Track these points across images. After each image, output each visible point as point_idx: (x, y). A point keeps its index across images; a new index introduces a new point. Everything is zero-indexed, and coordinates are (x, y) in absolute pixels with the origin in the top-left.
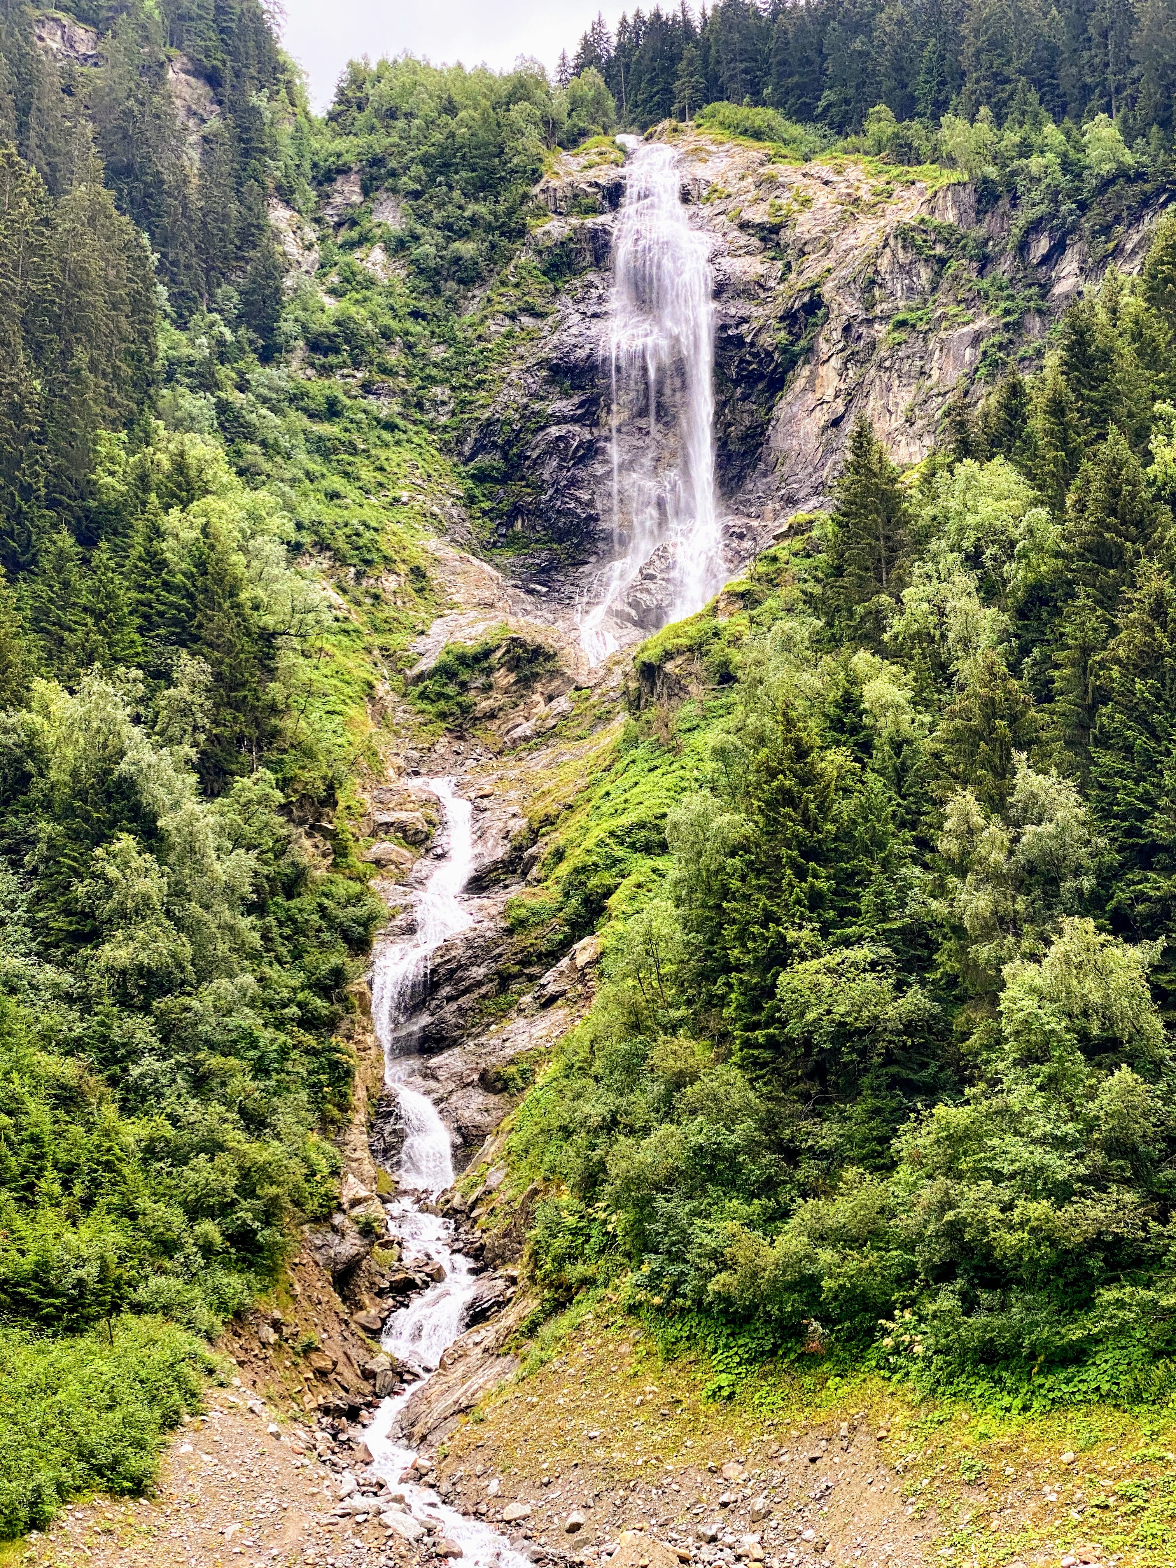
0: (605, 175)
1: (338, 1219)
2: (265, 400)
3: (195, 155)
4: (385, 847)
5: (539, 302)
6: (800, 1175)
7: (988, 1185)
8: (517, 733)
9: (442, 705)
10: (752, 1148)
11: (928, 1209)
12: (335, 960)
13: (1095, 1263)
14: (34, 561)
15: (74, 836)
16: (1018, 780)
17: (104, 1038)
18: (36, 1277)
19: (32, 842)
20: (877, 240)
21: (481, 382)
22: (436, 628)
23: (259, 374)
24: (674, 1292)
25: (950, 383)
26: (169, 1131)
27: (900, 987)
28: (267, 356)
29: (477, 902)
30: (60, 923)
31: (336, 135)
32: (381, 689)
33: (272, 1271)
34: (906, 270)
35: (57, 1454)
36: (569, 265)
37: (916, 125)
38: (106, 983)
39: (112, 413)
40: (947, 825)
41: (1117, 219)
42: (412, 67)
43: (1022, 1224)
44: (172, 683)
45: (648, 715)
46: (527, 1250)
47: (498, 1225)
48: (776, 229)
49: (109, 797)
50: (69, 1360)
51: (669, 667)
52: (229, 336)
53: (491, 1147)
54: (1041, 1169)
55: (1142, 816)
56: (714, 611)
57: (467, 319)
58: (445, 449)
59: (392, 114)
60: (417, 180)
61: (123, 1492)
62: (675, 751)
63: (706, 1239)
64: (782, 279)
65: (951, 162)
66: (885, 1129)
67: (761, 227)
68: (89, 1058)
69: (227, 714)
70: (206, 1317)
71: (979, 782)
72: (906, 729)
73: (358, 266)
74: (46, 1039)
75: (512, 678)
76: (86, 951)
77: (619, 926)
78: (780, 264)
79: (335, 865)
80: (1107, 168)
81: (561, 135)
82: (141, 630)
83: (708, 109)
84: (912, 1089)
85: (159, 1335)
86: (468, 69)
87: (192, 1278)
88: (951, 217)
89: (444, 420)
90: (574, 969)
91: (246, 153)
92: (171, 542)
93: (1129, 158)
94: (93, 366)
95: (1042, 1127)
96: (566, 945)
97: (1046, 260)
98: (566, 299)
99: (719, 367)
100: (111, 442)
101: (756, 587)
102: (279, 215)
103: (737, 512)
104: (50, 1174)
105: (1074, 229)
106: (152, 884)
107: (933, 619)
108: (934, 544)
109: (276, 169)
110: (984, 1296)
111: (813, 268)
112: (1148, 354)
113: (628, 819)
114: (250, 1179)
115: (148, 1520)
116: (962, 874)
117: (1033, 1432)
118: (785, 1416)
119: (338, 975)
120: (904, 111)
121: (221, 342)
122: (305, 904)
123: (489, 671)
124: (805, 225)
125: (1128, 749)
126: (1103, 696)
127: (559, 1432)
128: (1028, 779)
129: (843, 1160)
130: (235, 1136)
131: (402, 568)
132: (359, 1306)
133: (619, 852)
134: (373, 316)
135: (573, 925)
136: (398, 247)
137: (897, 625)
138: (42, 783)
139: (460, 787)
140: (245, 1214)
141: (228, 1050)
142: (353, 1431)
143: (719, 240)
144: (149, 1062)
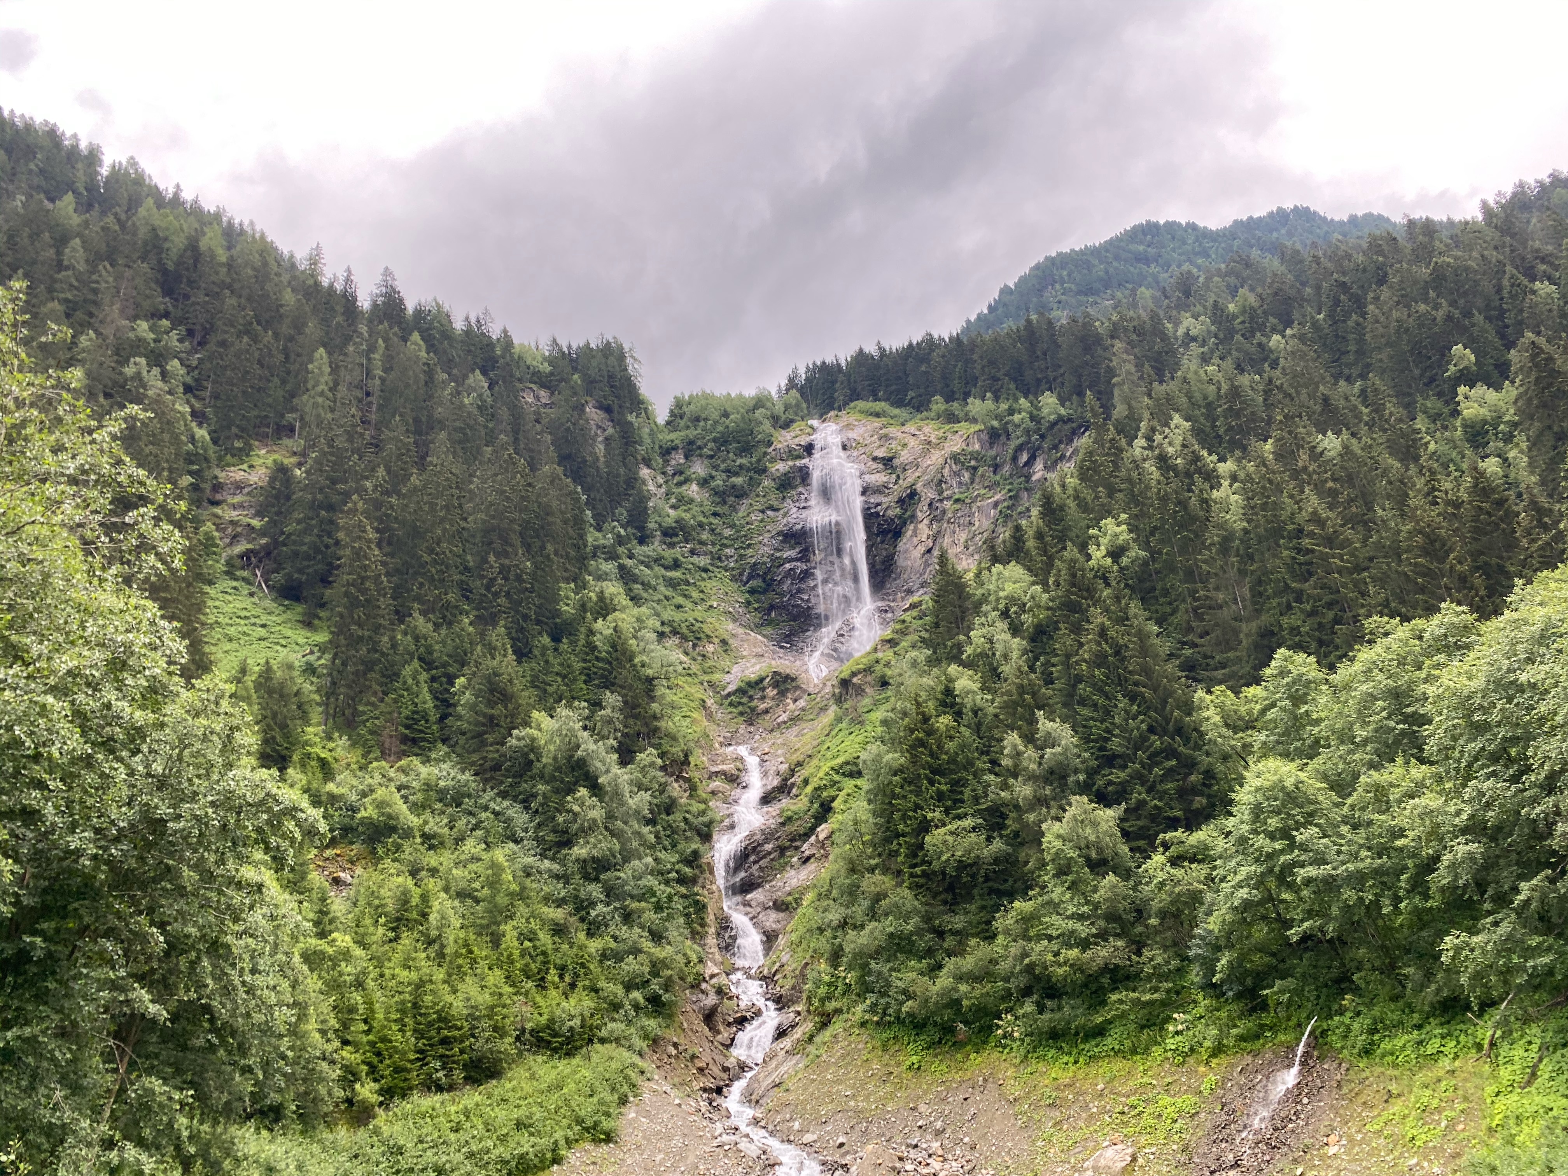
0: (804, 440)
1: (704, 986)
2: (642, 562)
3: (602, 447)
4: (716, 784)
5: (775, 504)
6: (946, 945)
7: (1045, 943)
8: (780, 720)
9: (740, 708)
10: (919, 932)
11: (1015, 959)
12: (694, 846)
13: (1105, 980)
14: (530, 652)
15: (556, 791)
16: (1040, 725)
17: (576, 897)
18: (548, 1027)
19: (534, 796)
20: (941, 461)
21: (749, 545)
22: (735, 669)
23: (639, 550)
24: (885, 1013)
25: (985, 527)
26: (613, 945)
27: (989, 839)
28: (642, 541)
29: (765, 809)
30: (551, 837)
31: (671, 431)
32: (709, 702)
33: (670, 1016)
34: (957, 474)
35: (565, 1122)
36: (789, 485)
37: (955, 404)
38: (576, 867)
39: (566, 575)
40: (1006, 752)
41: (1061, 442)
42: (706, 397)
43: (1065, 963)
44: (602, 708)
45: (846, 705)
46: (804, 996)
47: (789, 983)
48: (890, 459)
49: (573, 769)
50: (568, 1071)
51: (855, 680)
52: (623, 532)
53: (782, 941)
54: (1072, 932)
55: (1107, 740)
56: (875, 650)
57: (740, 514)
58: (734, 579)
59: (698, 419)
60: (711, 450)
61: (600, 1141)
62: (861, 723)
63: (899, 983)
64: (896, 483)
65: (975, 421)
66: (989, 917)
67: (883, 459)
68: (570, 908)
69: (631, 721)
70: (639, 1043)
71: (1019, 728)
72: (979, 703)
73: (685, 493)
74: (547, 899)
75: (775, 692)
76: (565, 851)
77: (840, 817)
78: (894, 476)
79: (691, 796)
80: (1053, 417)
81: (781, 423)
82: (585, 682)
83: (852, 405)
84: (1000, 894)
85: (614, 1054)
86: (733, 395)
87: (630, 1022)
88: (977, 447)
89: (732, 565)
90: (818, 841)
91: (627, 444)
92: (599, 636)
93: (1063, 411)
94: (556, 553)
95: (1071, 909)
96: (812, 830)
97: (1026, 464)
98: (789, 501)
99: (868, 528)
100: (566, 589)
101: (895, 636)
102: (645, 472)
103: (883, 599)
104: (553, 971)
105: (1039, 448)
106: (597, 813)
107: (987, 646)
108: (984, 608)
109: (642, 450)
110: (1049, 1003)
111: (911, 476)
112: (1083, 506)
113: (840, 760)
114: (656, 967)
115: (614, 1155)
116: (1016, 777)
117: (1081, 1074)
118: (949, 1077)
119: (696, 854)
120: (949, 398)
121: (619, 536)
122: (677, 817)
123: (763, 689)
124: (905, 456)
125: (1095, 705)
126: (1079, 679)
127: (829, 1094)
128: (1045, 725)
129: (968, 935)
130: (647, 945)
131: (716, 640)
132: (718, 1032)
133: (837, 778)
134: (694, 517)
135: (816, 818)
136: (704, 483)
137: (969, 650)
138: (538, 765)
139: (753, 750)
140: (655, 986)
141: (641, 898)
142: (720, 1100)
143: (863, 467)
144: (600, 908)
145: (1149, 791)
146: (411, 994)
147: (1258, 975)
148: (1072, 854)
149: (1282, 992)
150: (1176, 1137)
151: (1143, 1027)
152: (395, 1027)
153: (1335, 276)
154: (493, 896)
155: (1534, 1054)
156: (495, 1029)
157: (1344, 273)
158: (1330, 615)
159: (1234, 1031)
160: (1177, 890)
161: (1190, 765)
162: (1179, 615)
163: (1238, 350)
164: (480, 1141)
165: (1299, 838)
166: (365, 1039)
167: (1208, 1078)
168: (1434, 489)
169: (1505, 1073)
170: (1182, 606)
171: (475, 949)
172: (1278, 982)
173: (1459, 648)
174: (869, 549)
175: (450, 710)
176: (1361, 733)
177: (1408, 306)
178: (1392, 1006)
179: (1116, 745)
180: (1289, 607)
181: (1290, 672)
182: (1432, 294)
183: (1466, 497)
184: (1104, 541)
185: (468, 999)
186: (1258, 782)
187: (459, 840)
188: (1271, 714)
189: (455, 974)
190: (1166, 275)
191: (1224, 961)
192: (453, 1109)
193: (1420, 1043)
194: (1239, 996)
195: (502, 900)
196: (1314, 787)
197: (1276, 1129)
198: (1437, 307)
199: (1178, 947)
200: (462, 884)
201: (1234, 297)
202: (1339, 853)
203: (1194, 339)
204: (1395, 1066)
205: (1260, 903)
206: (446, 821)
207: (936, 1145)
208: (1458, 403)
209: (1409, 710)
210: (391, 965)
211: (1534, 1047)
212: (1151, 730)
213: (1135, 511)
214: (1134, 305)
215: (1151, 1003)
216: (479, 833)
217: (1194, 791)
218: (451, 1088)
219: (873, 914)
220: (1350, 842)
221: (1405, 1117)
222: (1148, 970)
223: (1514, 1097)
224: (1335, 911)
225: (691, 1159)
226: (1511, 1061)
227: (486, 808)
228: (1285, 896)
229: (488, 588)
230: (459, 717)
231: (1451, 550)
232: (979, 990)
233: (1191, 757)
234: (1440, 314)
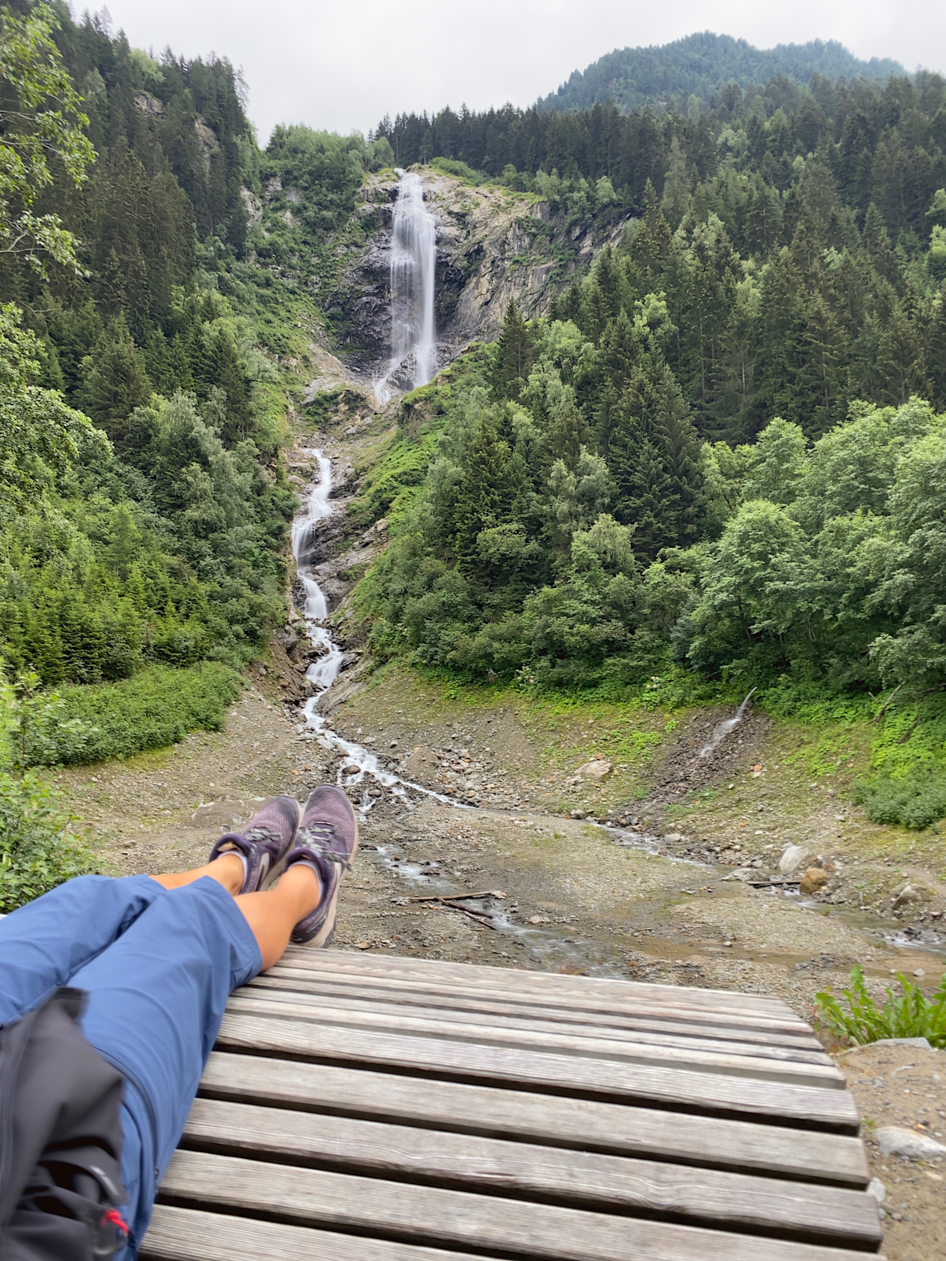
0: (390, 186)
1: (287, 627)
2: (238, 277)
3: (207, 163)
4: (294, 477)
5: (359, 241)
6: (484, 615)
7: (564, 618)
8: (349, 432)
9: (316, 417)
10: (464, 604)
11: (539, 628)
12: (279, 523)
13: (604, 649)
14: (144, 342)
15: (173, 463)
16: (582, 456)
17: (189, 549)
18: (168, 645)
19: (153, 465)
20: (507, 224)
21: (333, 275)
22: (314, 383)
23: (236, 265)
24: (432, 659)
25: (536, 289)
26: (219, 589)
27: (527, 541)
28: (240, 257)
29: (334, 502)
30: (167, 500)
31: (270, 159)
32: (291, 409)
33: (263, 646)
34: (519, 238)
35: (184, 714)
36: (373, 225)
37: (525, 174)
38: (189, 526)
39: (177, 278)
40: (552, 475)
41: (609, 223)
42: (304, 130)
43: (577, 634)
44: (207, 399)
45: (407, 427)
46: (368, 642)
47: (351, 633)
48: (464, 216)
49: (187, 447)
50: (184, 678)
51: (416, 406)
52: (223, 247)
53: (345, 602)
54: (585, 613)
55: (630, 474)
56: (436, 383)
57: (327, 246)
58: (317, 304)
59: (295, 151)
60: (306, 182)
61: (211, 729)
62: (420, 443)
63: (447, 638)
64: (466, 238)
65: (539, 192)
66: (519, 597)
67: (457, 214)
68: (183, 557)
69: (232, 414)
70: (238, 663)
71: (564, 457)
72: (532, 436)
73: (279, 219)
74: (164, 548)
75: (347, 408)
76: (179, 512)
77: (395, 515)
78: (465, 231)
79: (277, 482)
80: (606, 200)
81: (370, 166)
82: (193, 375)
83: (434, 160)
84: (530, 582)
85: (220, 669)
86: (329, 133)
87: (232, 648)
88: (539, 216)
89: (316, 291)
90: (376, 531)
91: (231, 164)
92: (206, 337)
93: (615, 197)
94: (169, 256)
95: (587, 596)
96: (373, 522)
97: (578, 238)
98: (371, 240)
99: (437, 275)
100: (177, 291)
101: (454, 373)
102: (245, 193)
103: (443, 341)
104: (170, 604)
105: (590, 226)
106: (207, 485)
107: (541, 389)
108: (542, 357)
109: (244, 172)
110: (559, 661)
111: (480, 233)
112: (633, 280)
113: (399, 470)
114: (254, 609)
115: (221, 741)
116: (556, 495)
117: (577, 712)
118: (478, 706)
119: (281, 529)
120: (520, 168)
121: (219, 250)
122: (265, 498)
123: (337, 404)
124: (477, 215)
125: (625, 446)
126: (615, 424)
127: (385, 711)
128: (585, 457)
129: (503, 609)
130: (247, 592)
131: (299, 356)
132: (296, 662)
133: (395, 484)
134: (286, 242)
135: (376, 514)
136: (297, 212)
137: (525, 391)
138: (156, 439)
139: (325, 454)
140: (252, 623)
141: (242, 556)
142: (298, 710)
143: (439, 219)
144: (208, 559)
145: (655, 517)
146: (58, 608)
147: (719, 654)
148: (595, 557)
149: (737, 668)
150: (643, 759)
151: (627, 684)
152: (47, 632)
153: (858, 111)
154: (122, 541)
155: (910, 723)
156: (128, 642)
157: (865, 110)
158: (813, 397)
159: (695, 692)
160: (668, 590)
161: (688, 500)
162: (694, 382)
163: (767, 165)
164: (118, 721)
165: (773, 560)
166: (22, 638)
167: (671, 723)
168: (911, 306)
169: (888, 734)
170: (698, 375)
171: (106, 579)
172: (735, 661)
173: (916, 433)
174: (437, 293)
175: (78, 383)
176: (831, 488)
177: (911, 148)
178: (814, 684)
179: (637, 478)
180: (782, 386)
181: (781, 436)
182: (932, 140)
183: (934, 316)
184: (645, 312)
185: (105, 617)
186: (750, 516)
187: (87, 494)
188: (761, 467)
189: (91, 597)
190: (713, 86)
191: (697, 643)
192: (95, 697)
193: (829, 710)
194: (701, 669)
195: (128, 545)
196: (789, 525)
197: (716, 759)
198: (931, 154)
199: (661, 631)
200: (93, 529)
201: (769, 117)
202: (801, 573)
203: (730, 149)
204: (809, 723)
205: (732, 604)
206: (76, 476)
207: (464, 751)
208: (931, 239)
209: (871, 475)
210: (39, 584)
211: (912, 718)
212: (665, 470)
213: (674, 290)
214: (684, 109)
215: (636, 668)
216: (104, 489)
217: (688, 520)
218: (91, 682)
219: (429, 586)
220: (811, 567)
221: (811, 757)
222: (638, 644)
223: (893, 748)
224: (789, 614)
225: (281, 747)
226: (894, 726)
227: (111, 470)
228: (753, 602)
229: (110, 279)
230: (87, 391)
231: (915, 357)
232: (507, 647)
233: (691, 494)
234: (933, 160)
